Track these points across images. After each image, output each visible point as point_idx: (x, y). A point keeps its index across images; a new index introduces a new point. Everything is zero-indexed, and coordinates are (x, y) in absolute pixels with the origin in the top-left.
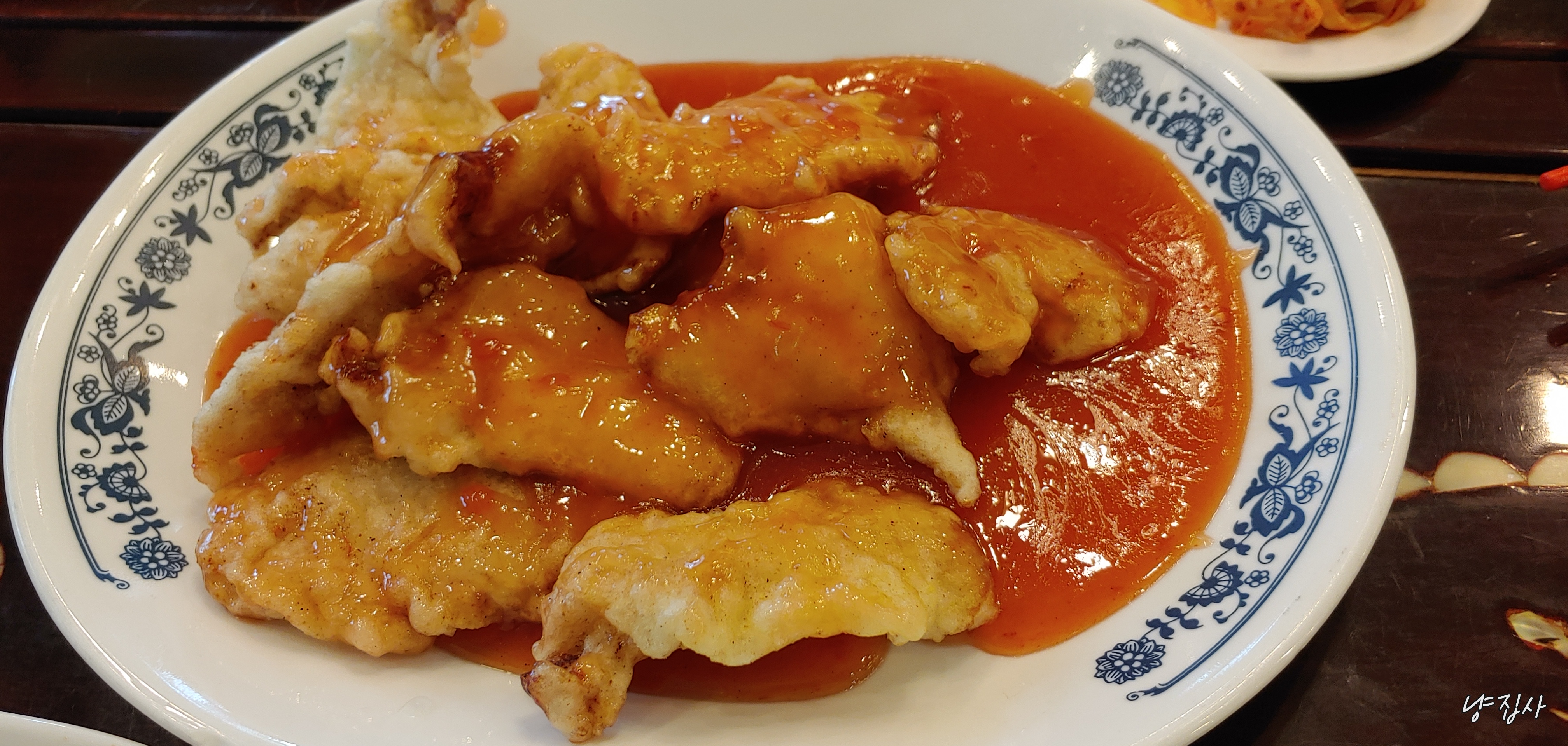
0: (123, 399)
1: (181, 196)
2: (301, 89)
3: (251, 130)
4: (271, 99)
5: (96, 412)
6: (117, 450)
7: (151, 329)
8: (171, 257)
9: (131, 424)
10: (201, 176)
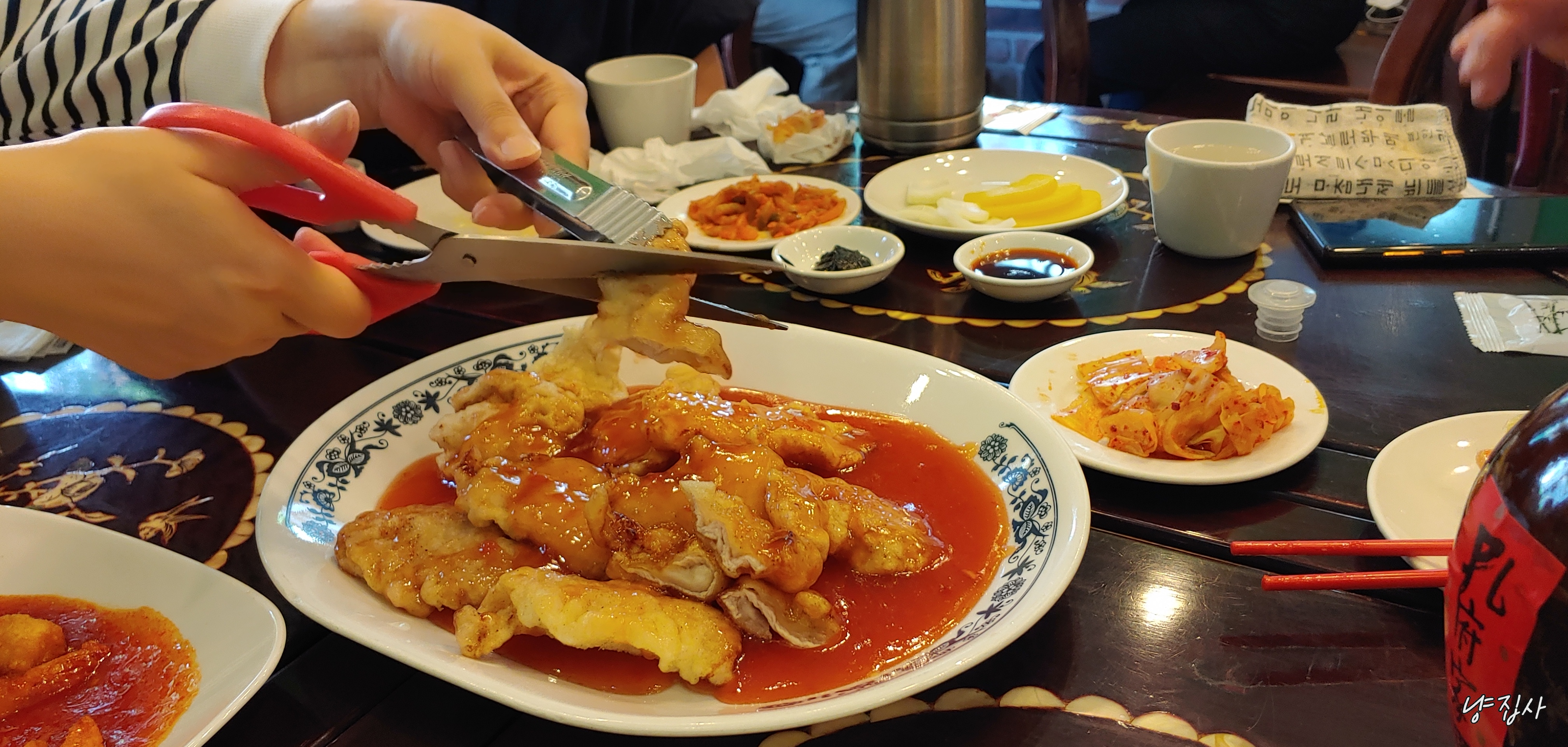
0: (348, 466)
1: (435, 384)
2: (528, 352)
3: (490, 365)
4: (508, 352)
5: (331, 465)
6: (331, 485)
7: (381, 442)
8: (412, 412)
9: (345, 478)
10: (450, 379)
